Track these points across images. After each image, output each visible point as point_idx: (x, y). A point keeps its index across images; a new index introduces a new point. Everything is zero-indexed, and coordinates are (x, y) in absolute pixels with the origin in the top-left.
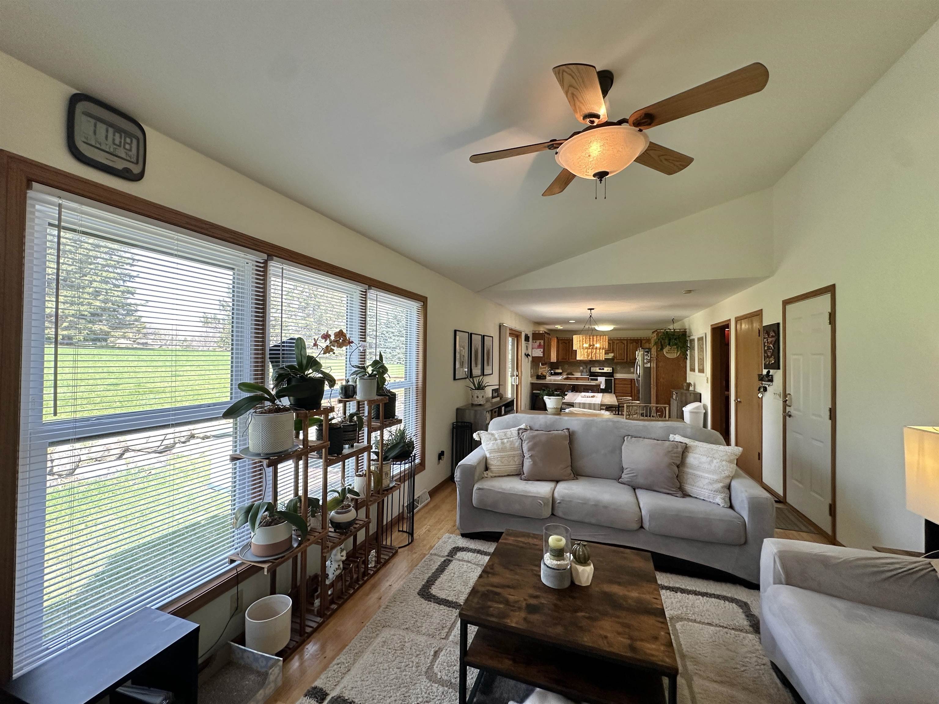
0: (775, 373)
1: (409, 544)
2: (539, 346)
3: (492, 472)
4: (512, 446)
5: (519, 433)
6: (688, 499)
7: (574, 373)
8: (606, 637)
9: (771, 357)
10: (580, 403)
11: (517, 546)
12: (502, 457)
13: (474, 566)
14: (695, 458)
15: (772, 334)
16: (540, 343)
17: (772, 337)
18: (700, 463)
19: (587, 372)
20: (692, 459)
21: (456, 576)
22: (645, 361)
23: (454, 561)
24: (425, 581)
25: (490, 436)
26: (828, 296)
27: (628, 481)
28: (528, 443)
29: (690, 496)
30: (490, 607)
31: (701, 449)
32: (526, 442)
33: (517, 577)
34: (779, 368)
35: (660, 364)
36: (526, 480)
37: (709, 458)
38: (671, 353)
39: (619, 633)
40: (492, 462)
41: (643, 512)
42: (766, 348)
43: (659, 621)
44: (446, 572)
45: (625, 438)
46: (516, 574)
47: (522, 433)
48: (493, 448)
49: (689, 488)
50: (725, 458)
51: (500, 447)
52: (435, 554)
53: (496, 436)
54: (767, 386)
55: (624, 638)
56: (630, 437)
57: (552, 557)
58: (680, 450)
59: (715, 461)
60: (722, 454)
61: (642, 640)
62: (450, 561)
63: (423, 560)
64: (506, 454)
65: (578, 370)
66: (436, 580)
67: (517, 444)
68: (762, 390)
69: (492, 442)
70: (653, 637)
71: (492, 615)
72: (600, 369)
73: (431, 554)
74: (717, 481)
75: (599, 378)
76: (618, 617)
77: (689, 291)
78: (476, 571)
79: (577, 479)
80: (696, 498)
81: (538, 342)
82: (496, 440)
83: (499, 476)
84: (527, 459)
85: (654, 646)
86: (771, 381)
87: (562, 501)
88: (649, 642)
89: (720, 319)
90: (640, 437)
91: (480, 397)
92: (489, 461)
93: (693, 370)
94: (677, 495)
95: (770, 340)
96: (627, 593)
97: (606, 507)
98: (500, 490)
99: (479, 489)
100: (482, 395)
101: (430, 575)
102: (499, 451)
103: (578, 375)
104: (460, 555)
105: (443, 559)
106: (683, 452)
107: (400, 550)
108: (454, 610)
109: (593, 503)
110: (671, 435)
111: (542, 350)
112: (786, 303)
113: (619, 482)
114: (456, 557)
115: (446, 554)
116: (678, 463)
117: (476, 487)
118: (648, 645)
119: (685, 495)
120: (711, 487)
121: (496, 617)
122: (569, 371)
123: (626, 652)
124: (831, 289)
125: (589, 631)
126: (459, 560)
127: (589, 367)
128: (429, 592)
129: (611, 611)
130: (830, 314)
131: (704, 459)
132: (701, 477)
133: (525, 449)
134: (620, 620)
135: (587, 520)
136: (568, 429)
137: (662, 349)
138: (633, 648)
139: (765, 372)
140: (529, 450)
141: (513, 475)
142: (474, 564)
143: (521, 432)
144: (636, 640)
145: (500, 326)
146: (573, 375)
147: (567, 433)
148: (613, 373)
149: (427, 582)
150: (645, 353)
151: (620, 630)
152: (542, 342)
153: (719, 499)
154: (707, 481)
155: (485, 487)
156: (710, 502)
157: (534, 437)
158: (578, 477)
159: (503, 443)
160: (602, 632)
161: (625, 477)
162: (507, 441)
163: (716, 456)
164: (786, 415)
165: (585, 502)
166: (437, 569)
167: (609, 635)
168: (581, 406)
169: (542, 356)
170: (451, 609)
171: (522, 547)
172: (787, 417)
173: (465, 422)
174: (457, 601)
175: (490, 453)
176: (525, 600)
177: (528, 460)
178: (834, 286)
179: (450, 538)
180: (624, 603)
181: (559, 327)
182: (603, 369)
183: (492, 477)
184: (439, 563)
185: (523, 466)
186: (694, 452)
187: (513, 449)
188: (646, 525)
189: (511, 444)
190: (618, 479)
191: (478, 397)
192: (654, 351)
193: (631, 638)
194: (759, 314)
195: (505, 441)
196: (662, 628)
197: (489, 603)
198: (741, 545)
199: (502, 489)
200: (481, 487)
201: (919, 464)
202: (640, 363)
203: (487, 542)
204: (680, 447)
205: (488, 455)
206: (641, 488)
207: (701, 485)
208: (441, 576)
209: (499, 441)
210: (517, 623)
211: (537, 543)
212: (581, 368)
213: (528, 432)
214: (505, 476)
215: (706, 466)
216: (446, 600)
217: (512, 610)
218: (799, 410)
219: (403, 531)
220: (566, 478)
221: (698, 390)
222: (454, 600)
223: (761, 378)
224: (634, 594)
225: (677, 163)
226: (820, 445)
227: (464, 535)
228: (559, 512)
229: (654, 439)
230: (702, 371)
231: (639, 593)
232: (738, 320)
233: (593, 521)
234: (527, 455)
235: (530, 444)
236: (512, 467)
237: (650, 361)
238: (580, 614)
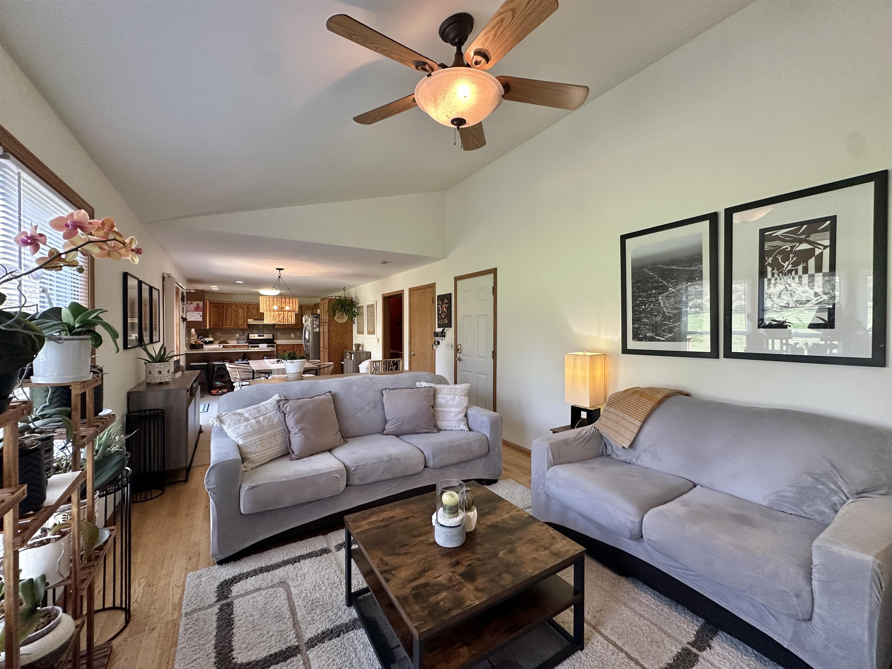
0: (448, 330)
1: (127, 622)
2: (197, 309)
3: (252, 462)
4: (270, 423)
5: (279, 406)
6: (441, 433)
7: (228, 341)
8: (535, 559)
9: (445, 318)
12: (261, 440)
13: (271, 591)
14: (442, 398)
15: (446, 301)
16: (198, 305)
17: (446, 303)
18: (446, 401)
19: (244, 339)
20: (441, 399)
21: (256, 617)
22: (315, 326)
23: (236, 602)
24: (214, 655)
25: (238, 417)
26: (492, 276)
27: (394, 431)
28: (294, 415)
29: (441, 430)
30: (438, 603)
31: (444, 390)
32: (291, 415)
33: (419, 557)
34: (451, 327)
35: (332, 329)
36: (298, 459)
37: (452, 396)
38: (341, 319)
39: (537, 550)
40: (249, 450)
41: (425, 453)
42: (440, 312)
43: (540, 526)
44: (237, 623)
45: (384, 392)
46: (414, 554)
47: (284, 404)
48: (246, 431)
49: (441, 424)
50: (462, 393)
51: (256, 428)
52: (194, 611)
53: (247, 415)
54: (440, 341)
55: (543, 551)
56: (387, 390)
58: (432, 393)
59: (456, 397)
60: (460, 391)
61: (551, 545)
62: (230, 605)
63: (181, 629)
64: (265, 434)
65: (234, 338)
66: (230, 642)
67: (277, 418)
68: (436, 343)
69: (244, 424)
70: (552, 539)
71: (450, 610)
72: (259, 336)
73: (187, 614)
74: (460, 413)
75: (260, 345)
76: (521, 539)
77: (385, 263)
78: (279, 595)
79: (347, 442)
80: (445, 430)
81: (195, 303)
82: (247, 420)
83: (261, 465)
84: (296, 433)
85: (560, 544)
86: (444, 336)
87: (357, 467)
88: (554, 544)
89: (392, 288)
90: (397, 389)
91: (164, 372)
92: (244, 450)
93: (360, 332)
94: (434, 432)
95: (444, 306)
96: (502, 518)
97: (397, 459)
98: (283, 480)
99: (253, 488)
101: (213, 642)
102: (255, 432)
103: (234, 343)
104: (236, 589)
105: (216, 609)
106: (434, 395)
107: (115, 643)
108: (295, 659)
109: (387, 459)
110: (417, 383)
111: (201, 313)
112: (457, 279)
113: (384, 435)
114: (234, 594)
115: (214, 599)
116: (433, 404)
117: (245, 487)
118: (557, 546)
119: (439, 430)
120: (456, 418)
121: (456, 608)
122: (222, 339)
123: (557, 560)
124: (494, 271)
125: (523, 563)
126: (243, 596)
127: (246, 334)
128: (236, 664)
129: (512, 537)
130: (493, 288)
131: (449, 397)
132: (448, 412)
133: (291, 421)
134: (525, 540)
136: (330, 392)
137: (334, 315)
138: (555, 554)
139: (439, 330)
140: (297, 423)
142: (267, 588)
143: (281, 403)
144: (548, 548)
145: (164, 278)
146: (227, 343)
147: (331, 396)
148: (273, 339)
149: (218, 653)
150: (315, 319)
151: (533, 547)
152: (201, 304)
153: (463, 427)
154: (453, 414)
155: (260, 482)
156: (456, 430)
157: (300, 407)
158: (347, 440)
159: (258, 422)
160: (529, 557)
161: (389, 427)
162: (264, 419)
163: (456, 392)
164: (457, 360)
165: (380, 460)
166: (218, 627)
167: (535, 556)
169: (201, 320)
170: (288, 661)
171: (385, 526)
172: (458, 361)
174: (289, 645)
175: (244, 438)
176: (453, 572)
177: (297, 435)
178: (496, 269)
179: (200, 576)
180: (510, 526)
181: (214, 288)
182: (263, 336)
183: (252, 469)
184: (215, 618)
185: (290, 444)
186: (441, 393)
187: (272, 426)
188: (431, 463)
189: (269, 421)
190: (382, 432)
191: (160, 372)
192: (324, 317)
193: (546, 549)
194: (432, 286)
195: (261, 418)
197: (432, 599)
198: (485, 455)
199: (285, 477)
200: (254, 484)
202: (309, 328)
203: (262, 554)
204: (431, 391)
205: (241, 442)
206: (404, 434)
207: (450, 419)
208: (234, 631)
209: (253, 421)
210: (477, 598)
211: (391, 515)
212: (237, 335)
213: (291, 402)
214: (267, 463)
215: (451, 403)
216: (271, 655)
217: (458, 590)
218: (467, 355)
220: (338, 444)
222: (284, 647)
223: (436, 335)
224: (506, 516)
225: (476, 142)
226: (485, 376)
227: (221, 563)
228: (355, 481)
229: (409, 388)
230: (372, 332)
231: (507, 513)
232: (411, 290)
234: (293, 431)
235: (297, 415)
236: (276, 448)
237: (319, 326)
238: (501, 554)
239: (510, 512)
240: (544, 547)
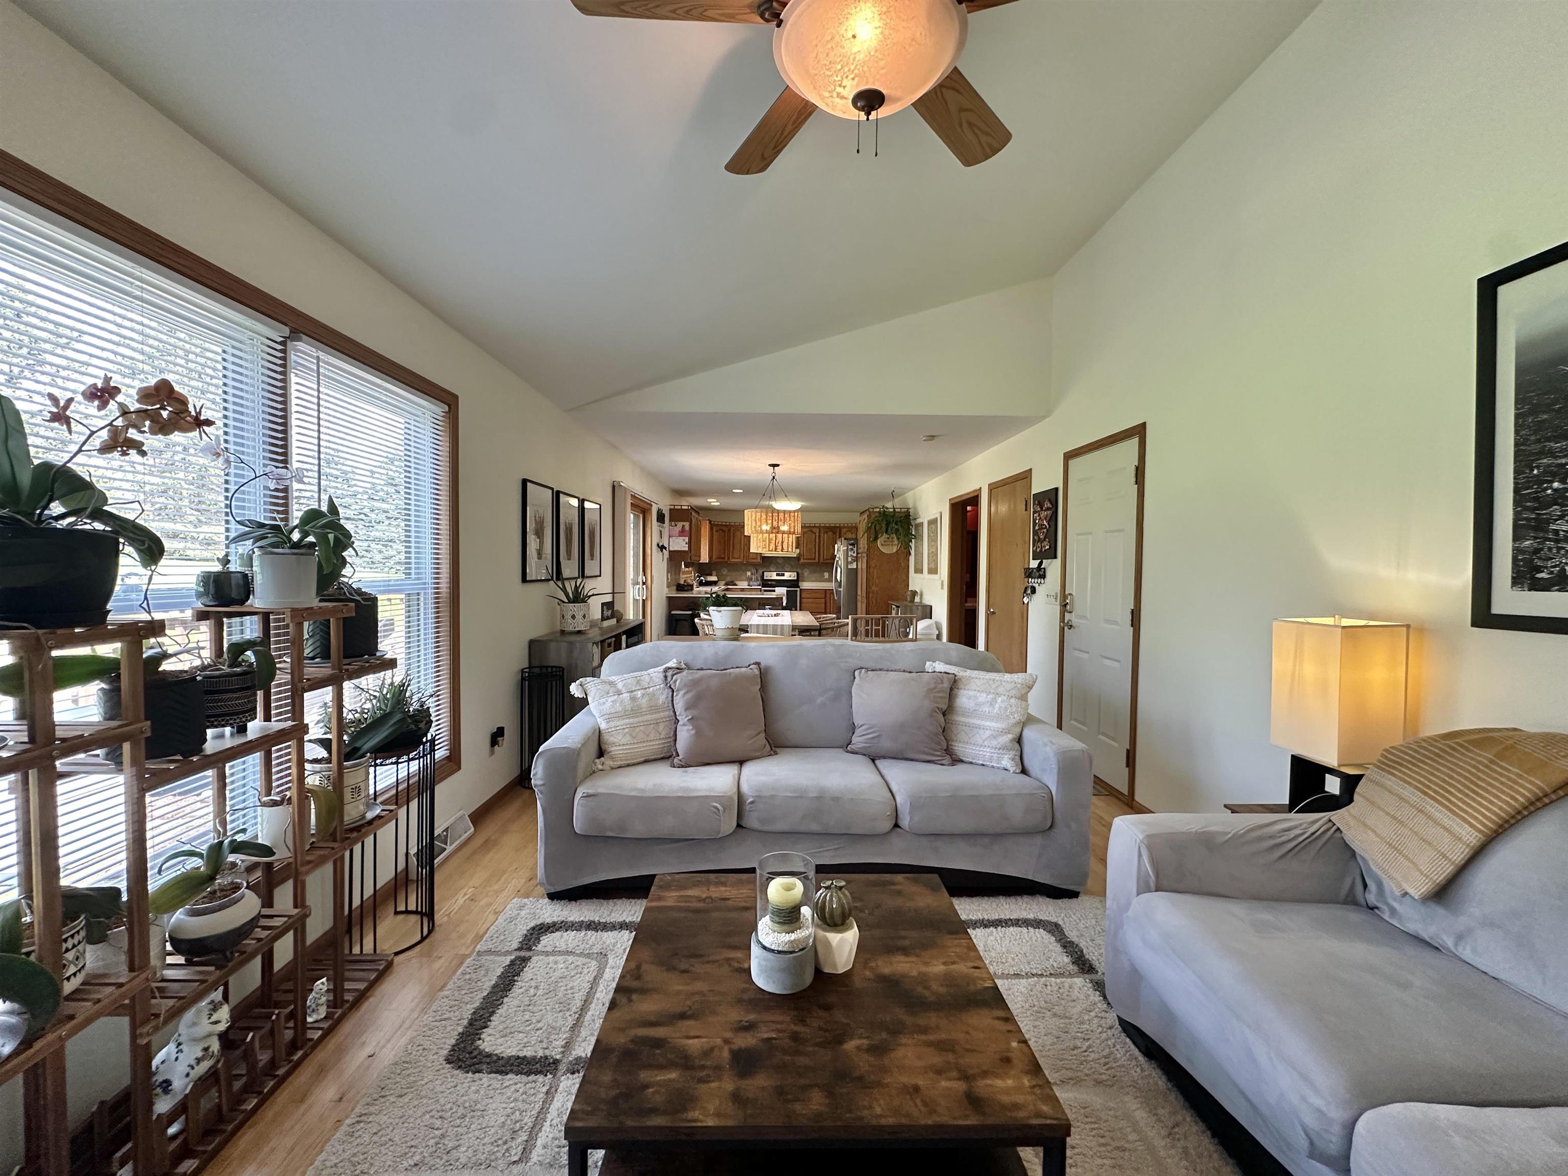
0: (1050, 564)
1: (423, 939)
2: (682, 533)
3: (612, 758)
4: (653, 703)
5: (666, 677)
6: (960, 767)
7: (737, 583)
8: (917, 1089)
9: (1044, 540)
10: (758, 626)
11: (687, 910)
12: (633, 727)
13: (582, 960)
14: (969, 698)
15: (1047, 504)
16: (683, 526)
17: (1048, 509)
18: (977, 705)
19: (757, 580)
20: (966, 699)
21: (540, 992)
22: (850, 559)
23: (534, 959)
24: (465, 1022)
25: (607, 687)
26: (1135, 441)
27: (864, 748)
28: (685, 693)
29: (962, 761)
30: (646, 1086)
31: (977, 681)
32: (682, 693)
33: (699, 986)
34: (1055, 557)
35: (873, 564)
36: (683, 767)
37: (991, 696)
38: (888, 546)
39: (939, 1072)
40: (612, 739)
41: (899, 799)
42: (1037, 528)
43: (998, 1018)
44: (516, 990)
45: (857, 673)
46: (697, 978)
47: (673, 676)
48: (613, 710)
49: (960, 749)
50: (1013, 692)
51: (629, 707)
52: (489, 952)
53: (620, 686)
54: (1036, 585)
55: (950, 1079)
56: (863, 671)
57: (777, 927)
58: (946, 685)
59: (999, 700)
60: (1009, 686)
61: (985, 1074)
62: (525, 960)
63: (460, 971)
64: (640, 719)
65: (744, 577)
66: (493, 1012)
67: (663, 697)
68: (1029, 592)
69: (612, 699)
70: (1001, 1060)
71: (654, 1111)
72: (778, 575)
73: (479, 954)
74: (1004, 732)
75: (776, 589)
76: (925, 1030)
77: (932, 437)
78: (586, 971)
79: (776, 753)
80: (971, 763)
81: (680, 525)
82: (619, 693)
83: (628, 765)
84: (684, 725)
85: (1010, 1082)
86: (1043, 577)
87: (758, 798)
88: (997, 1076)
89: (964, 489)
90: (881, 670)
91: (579, 617)
92: (606, 737)
93: (919, 570)
94: (943, 762)
95: (1043, 514)
96: (924, 969)
97: (836, 799)
98: (633, 794)
99: (589, 796)
100: (582, 613)
101: (477, 1004)
102: (625, 714)
103: (743, 585)
104: (548, 941)
105: (507, 960)
106: (951, 689)
107: (398, 959)
108: (540, 1078)
109: (815, 795)
110: (928, 663)
111: (687, 539)
112: (1069, 456)
113: (848, 752)
114: (540, 947)
115: (515, 945)
116: (944, 707)
117: (579, 794)
118: (999, 1083)
119: (956, 761)
120: (994, 743)
121: (665, 1113)
122: (729, 579)
123: (966, 1117)
124: (1140, 431)
125: (879, 1084)
126: (547, 954)
127: (760, 572)
128: (477, 1048)
129: (908, 1020)
130: (1137, 468)
131: (983, 697)
132: (979, 727)
133: (680, 703)
134: (932, 1037)
135: (803, 828)
136: (758, 664)
137: (876, 539)
138: (974, 1101)
139: (1034, 564)
140: (688, 708)
141: (655, 760)
142: (581, 955)
143: (669, 674)
144: (974, 1077)
145: (614, 487)
146: (735, 585)
147: (757, 672)
148: (798, 580)
149: (471, 1023)
150: (850, 547)
151: (937, 1059)
152: (687, 525)
153: (1007, 761)
154: (988, 733)
155: (600, 790)
156: (993, 767)
157: (695, 683)
158: (778, 750)
159: (633, 699)
160: (905, 1079)
161: (858, 741)
162: (643, 695)
163: (1001, 690)
164: (1065, 626)
165: (800, 795)
166: (494, 986)
167: (921, 1082)
168: (761, 630)
169: (687, 549)
170: (532, 1077)
171: (697, 911)
172: (1066, 628)
173: (547, 667)
174: (547, 1053)
175: (608, 720)
176: (726, 1041)
177: (686, 728)
178: (1144, 425)
179: (521, 908)
180: (927, 993)
181: (714, 502)
182: (783, 575)
183: (612, 768)
184: (499, 971)
185: (675, 740)
186: (967, 687)
187: (654, 709)
188: (905, 822)
189: (650, 700)
190: (846, 746)
191: (573, 617)
192: (863, 543)
193: (964, 1075)
194: (1026, 476)
195: (639, 694)
196: (1009, 1031)
197: (645, 1076)
198: (1044, 831)
199: (636, 789)
200: (591, 791)
201: (1293, 674)
202: (842, 563)
203: (605, 902)
204: (945, 680)
205: (603, 726)
206: (885, 757)
207: (980, 741)
208: (506, 1000)
209: (626, 696)
210: (718, 1115)
211: (727, 895)
212: (749, 573)
213: (685, 673)
214: (639, 763)
215: (986, 709)
216: (518, 1057)
217: (701, 1081)
218: (1083, 617)
219: (407, 912)
220: (758, 754)
221: (927, 601)
222: (540, 1054)
223: (1029, 573)
224: (937, 968)
225: (984, 139)
226: (1116, 665)
227: (554, 896)
228: (752, 821)
229: (904, 671)
230: (933, 571)
231: (944, 963)
232: (993, 487)
233: (815, 827)
234: (683, 719)
235: (689, 695)
236: (655, 744)
237: (856, 559)
238: (850, 1045)
239: (953, 963)
240: (959, 1070)
